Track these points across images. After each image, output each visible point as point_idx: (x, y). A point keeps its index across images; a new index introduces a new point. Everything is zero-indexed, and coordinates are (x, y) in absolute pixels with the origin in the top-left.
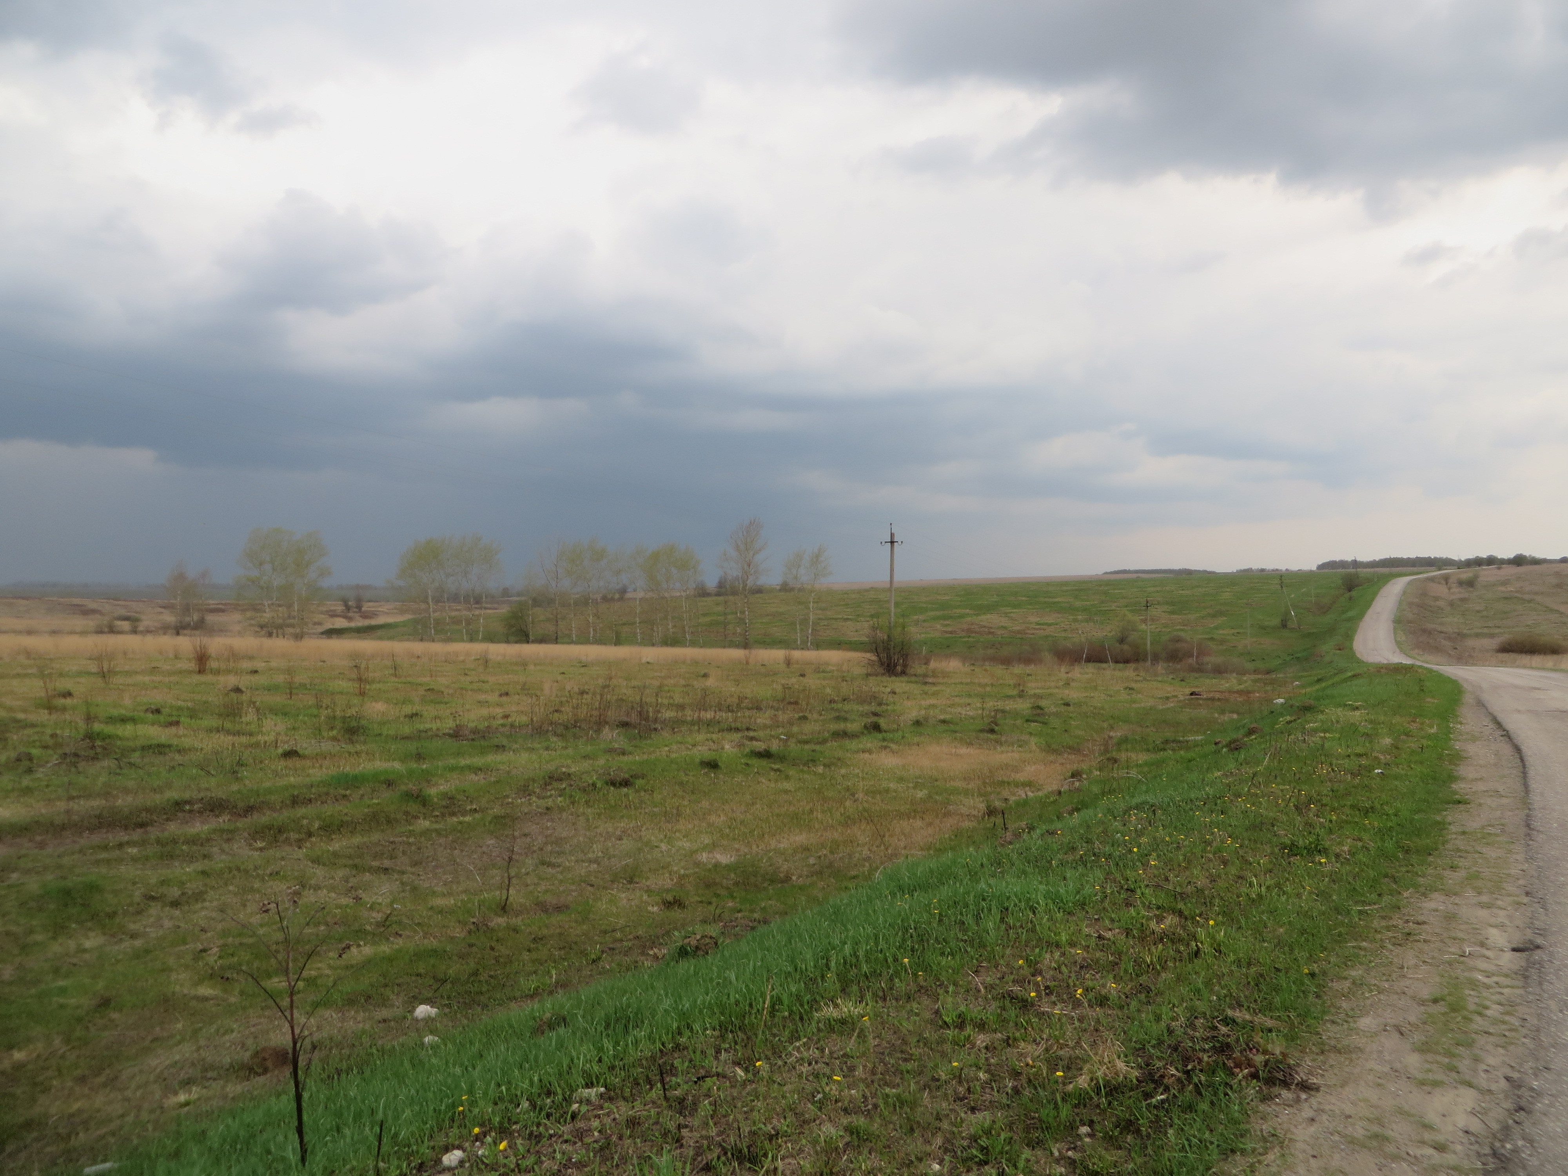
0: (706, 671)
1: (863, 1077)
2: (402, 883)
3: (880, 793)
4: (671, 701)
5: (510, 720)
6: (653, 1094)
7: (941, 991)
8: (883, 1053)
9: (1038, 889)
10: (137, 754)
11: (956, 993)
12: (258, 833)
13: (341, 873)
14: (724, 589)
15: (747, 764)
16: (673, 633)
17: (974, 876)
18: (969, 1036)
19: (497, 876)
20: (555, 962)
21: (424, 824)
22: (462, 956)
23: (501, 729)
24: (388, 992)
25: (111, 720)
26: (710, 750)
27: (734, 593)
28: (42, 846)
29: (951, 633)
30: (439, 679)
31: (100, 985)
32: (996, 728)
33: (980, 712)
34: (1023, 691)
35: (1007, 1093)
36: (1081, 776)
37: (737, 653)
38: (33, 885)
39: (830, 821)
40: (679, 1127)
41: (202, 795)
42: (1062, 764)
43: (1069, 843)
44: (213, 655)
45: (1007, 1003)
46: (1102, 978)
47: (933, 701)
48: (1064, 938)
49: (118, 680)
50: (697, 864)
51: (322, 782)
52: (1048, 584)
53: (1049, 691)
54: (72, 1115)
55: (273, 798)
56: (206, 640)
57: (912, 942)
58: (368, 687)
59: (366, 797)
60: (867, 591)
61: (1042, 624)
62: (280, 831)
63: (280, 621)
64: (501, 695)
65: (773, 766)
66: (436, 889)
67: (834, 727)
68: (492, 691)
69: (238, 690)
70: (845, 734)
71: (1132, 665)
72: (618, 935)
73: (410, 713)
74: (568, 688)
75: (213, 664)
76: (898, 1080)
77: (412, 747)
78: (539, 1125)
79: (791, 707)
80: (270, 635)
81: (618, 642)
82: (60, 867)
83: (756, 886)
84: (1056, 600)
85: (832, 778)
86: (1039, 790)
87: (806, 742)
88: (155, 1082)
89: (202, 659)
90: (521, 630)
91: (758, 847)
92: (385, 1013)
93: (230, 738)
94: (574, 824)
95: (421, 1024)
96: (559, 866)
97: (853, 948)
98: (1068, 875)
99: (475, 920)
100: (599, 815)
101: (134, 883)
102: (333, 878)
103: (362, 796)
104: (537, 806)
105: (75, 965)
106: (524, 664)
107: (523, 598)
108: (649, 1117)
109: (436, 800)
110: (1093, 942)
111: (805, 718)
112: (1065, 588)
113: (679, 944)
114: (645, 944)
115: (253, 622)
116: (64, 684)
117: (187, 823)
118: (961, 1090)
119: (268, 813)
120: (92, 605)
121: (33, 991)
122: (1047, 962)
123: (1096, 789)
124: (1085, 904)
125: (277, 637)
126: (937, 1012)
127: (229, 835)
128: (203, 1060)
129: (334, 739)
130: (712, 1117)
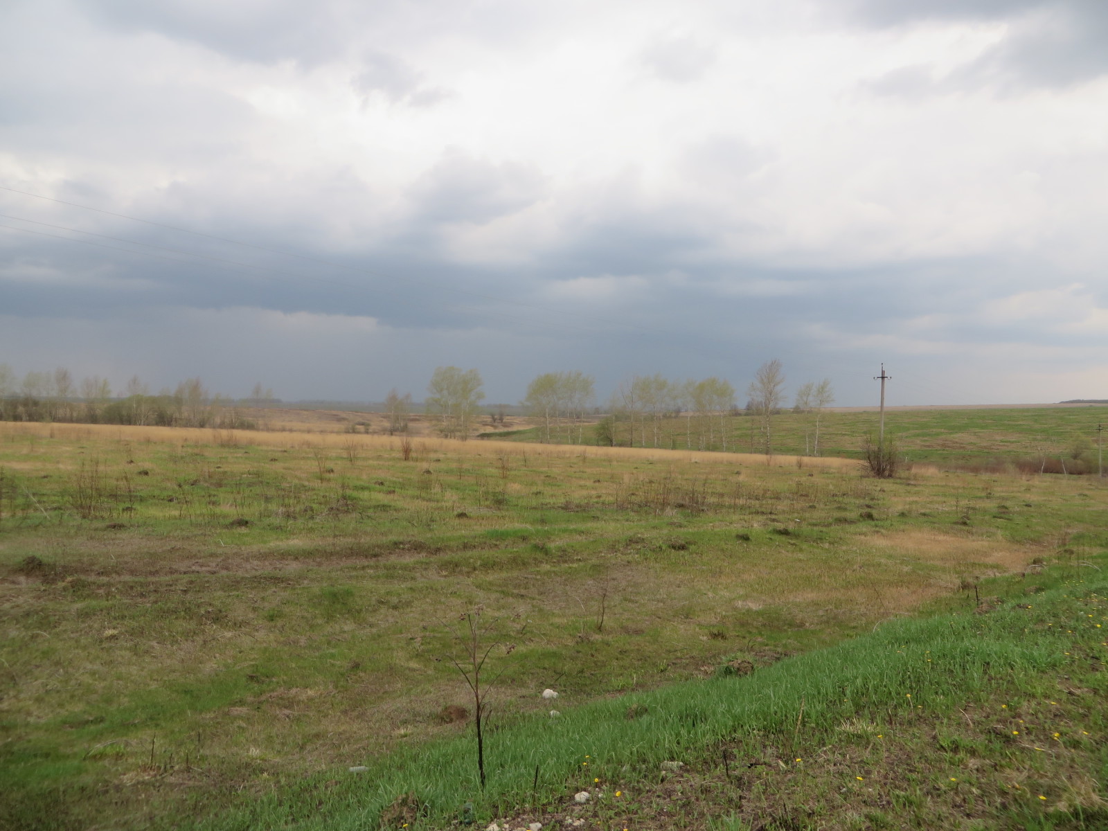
0: (738, 470)
1: (878, 779)
2: (533, 606)
3: (874, 566)
4: (714, 490)
5: (601, 499)
6: (718, 772)
7: (937, 722)
8: (892, 764)
9: (1015, 650)
10: (371, 510)
11: (949, 726)
12: (444, 566)
13: (494, 596)
14: (751, 411)
15: (771, 539)
16: (714, 442)
17: (959, 635)
18: (963, 759)
19: (595, 606)
20: (635, 669)
21: (546, 567)
22: (572, 659)
23: (596, 505)
24: (525, 678)
25: (356, 488)
26: (743, 527)
27: (759, 413)
28: (320, 564)
29: (929, 446)
30: (554, 469)
31: (353, 655)
32: (968, 522)
33: (954, 508)
34: (990, 494)
35: (997, 807)
36: (1042, 563)
37: (761, 458)
38: (316, 589)
39: (835, 585)
40: (741, 797)
41: (409, 539)
42: (1025, 552)
43: (1038, 616)
44: (413, 449)
45: (993, 736)
46: (1075, 725)
47: (915, 498)
48: (1039, 690)
49: (359, 463)
50: (735, 609)
51: (482, 535)
52: (1011, 410)
53: (1012, 494)
54: (340, 734)
55: (452, 543)
56: (409, 439)
57: (911, 682)
58: (508, 473)
59: (509, 546)
60: (861, 413)
61: (1006, 442)
62: (456, 566)
63: (453, 428)
64: (595, 482)
65: (790, 541)
66: (555, 611)
67: (837, 514)
68: (589, 478)
69: (428, 472)
70: (845, 521)
71: (1085, 476)
72: (679, 655)
73: (535, 492)
74: (641, 479)
75: (413, 455)
76: (905, 785)
77: (538, 515)
78: (638, 782)
79: (803, 498)
80: (446, 436)
81: (674, 448)
82: (330, 578)
83: (779, 628)
84: (1019, 423)
85: (835, 553)
86: (1005, 571)
87: (815, 525)
88: (387, 719)
89: (407, 451)
90: (608, 438)
91: (779, 600)
92: (523, 691)
93: (425, 503)
94: (646, 574)
95: (548, 702)
96: (636, 602)
97: (863, 682)
98: (1040, 642)
99: (580, 635)
100: (664, 569)
101: (372, 592)
102: (489, 599)
103: (507, 545)
104: (622, 560)
105: (339, 640)
106: (610, 461)
107: (609, 415)
108: (717, 787)
109: (554, 551)
110: (1064, 697)
111: (814, 507)
112: (1026, 414)
113: (725, 665)
114: (698, 663)
115: (436, 428)
116: (330, 465)
117: (401, 556)
118: (958, 800)
119: (449, 553)
120: (344, 415)
121: (317, 654)
122: (1025, 708)
123: (1056, 574)
124: (1056, 666)
125: (451, 438)
126: (934, 737)
127: (426, 567)
128: (414, 709)
129: (487, 507)
130: (764, 793)
